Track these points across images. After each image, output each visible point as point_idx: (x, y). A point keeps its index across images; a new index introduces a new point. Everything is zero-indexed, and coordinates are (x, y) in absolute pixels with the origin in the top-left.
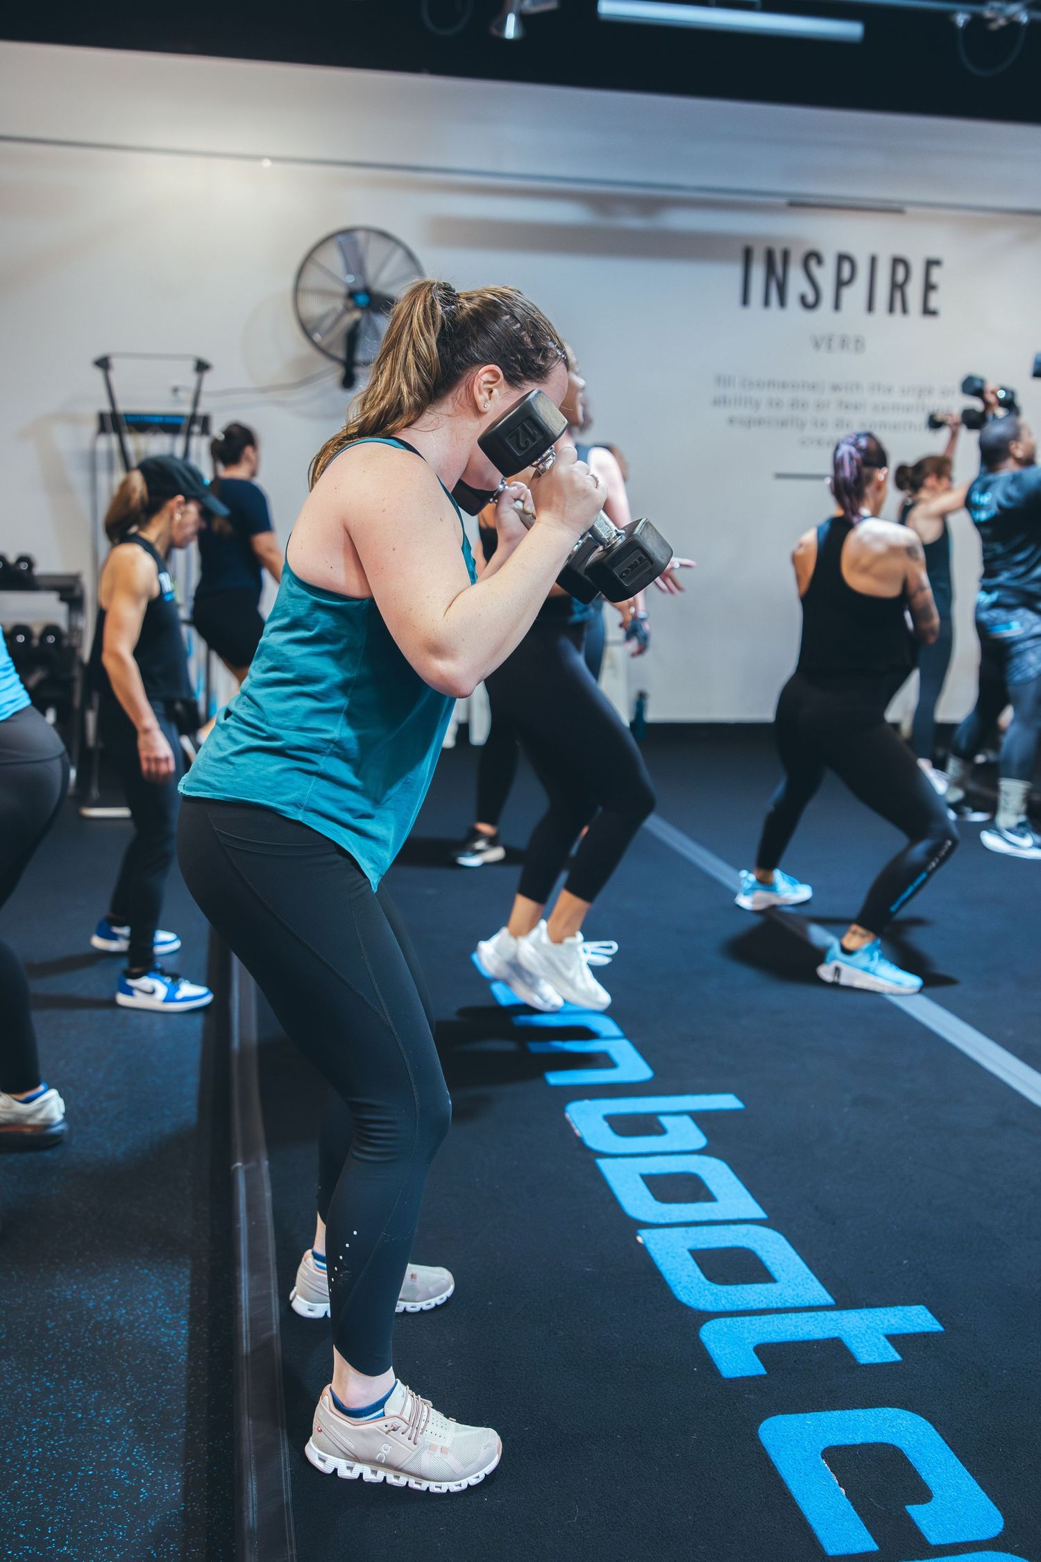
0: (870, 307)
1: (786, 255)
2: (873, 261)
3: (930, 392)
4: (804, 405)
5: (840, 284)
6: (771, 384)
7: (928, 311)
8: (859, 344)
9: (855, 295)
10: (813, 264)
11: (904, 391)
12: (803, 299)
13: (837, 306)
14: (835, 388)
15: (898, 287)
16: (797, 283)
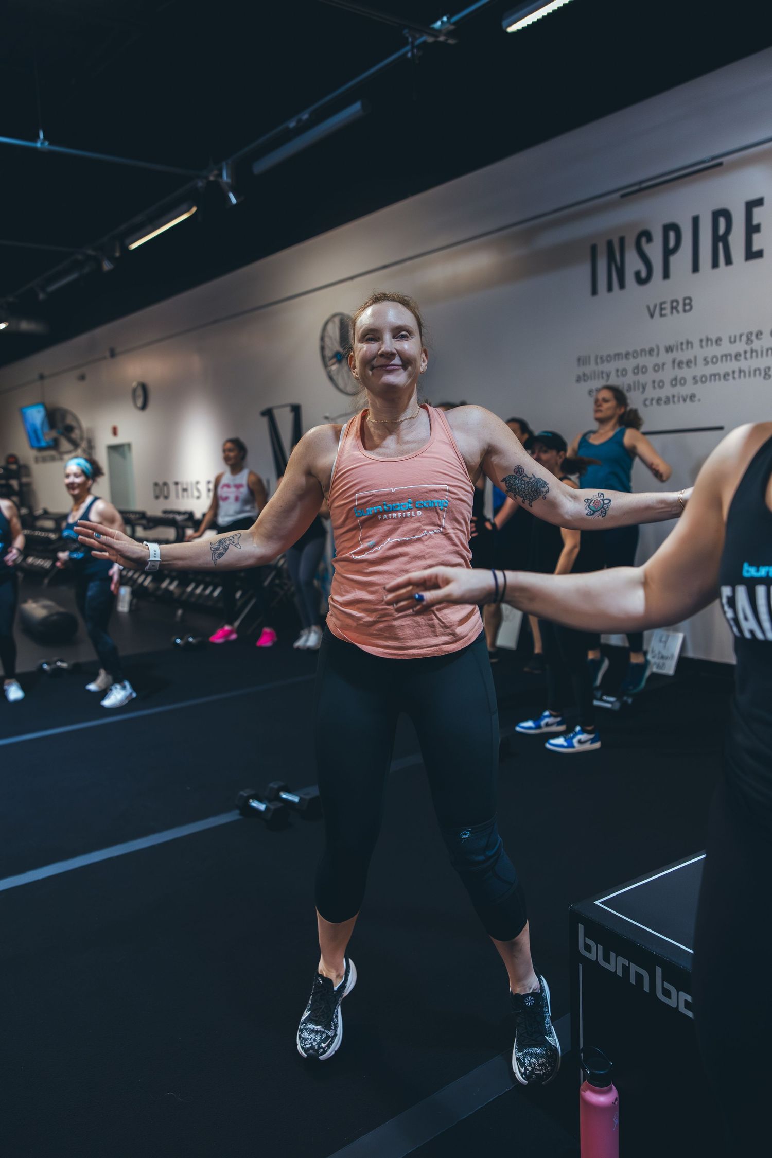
0: (696, 268)
1: (622, 240)
2: (696, 221)
3: (759, 334)
4: (644, 370)
5: (668, 253)
6: (618, 356)
7: (752, 254)
8: (688, 304)
9: (682, 260)
10: (644, 240)
11: (732, 341)
12: (637, 274)
13: (666, 275)
14: (669, 349)
15: (720, 240)
16: (633, 263)
